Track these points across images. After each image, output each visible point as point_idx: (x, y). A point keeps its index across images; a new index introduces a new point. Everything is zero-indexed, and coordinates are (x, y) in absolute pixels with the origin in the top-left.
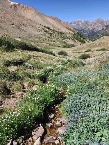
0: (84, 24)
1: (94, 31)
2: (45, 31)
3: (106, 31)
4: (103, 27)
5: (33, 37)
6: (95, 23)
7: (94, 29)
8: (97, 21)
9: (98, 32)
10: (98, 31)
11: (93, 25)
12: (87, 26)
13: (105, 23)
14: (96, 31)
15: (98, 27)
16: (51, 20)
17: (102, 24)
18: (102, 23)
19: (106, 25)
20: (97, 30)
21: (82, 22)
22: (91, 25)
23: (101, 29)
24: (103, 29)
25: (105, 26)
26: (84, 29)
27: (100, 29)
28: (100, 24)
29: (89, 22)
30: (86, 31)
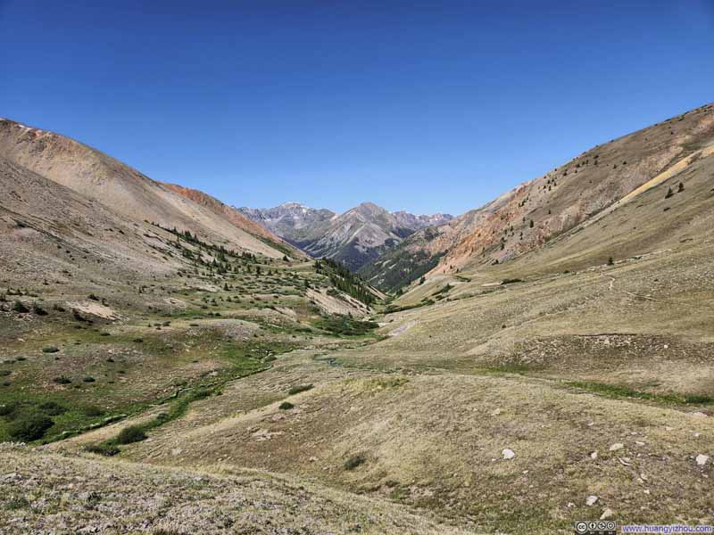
0: (312, 221)
1: (357, 250)
2: (187, 254)
3: (406, 249)
4: (389, 235)
5: (157, 291)
6: (358, 221)
7: (356, 239)
8: (364, 213)
9: (372, 252)
10: (372, 249)
11: (347, 227)
12: (326, 231)
13: (390, 221)
14: (364, 247)
15: (370, 232)
16: (180, 200)
17: (382, 226)
18: (381, 219)
19: (397, 228)
20: (369, 246)
21: (304, 211)
22: (340, 226)
23: (382, 242)
24: (389, 242)
25: (394, 232)
26: (316, 240)
27: (378, 240)
28: (375, 222)
29: (333, 215)
30: (323, 246)
